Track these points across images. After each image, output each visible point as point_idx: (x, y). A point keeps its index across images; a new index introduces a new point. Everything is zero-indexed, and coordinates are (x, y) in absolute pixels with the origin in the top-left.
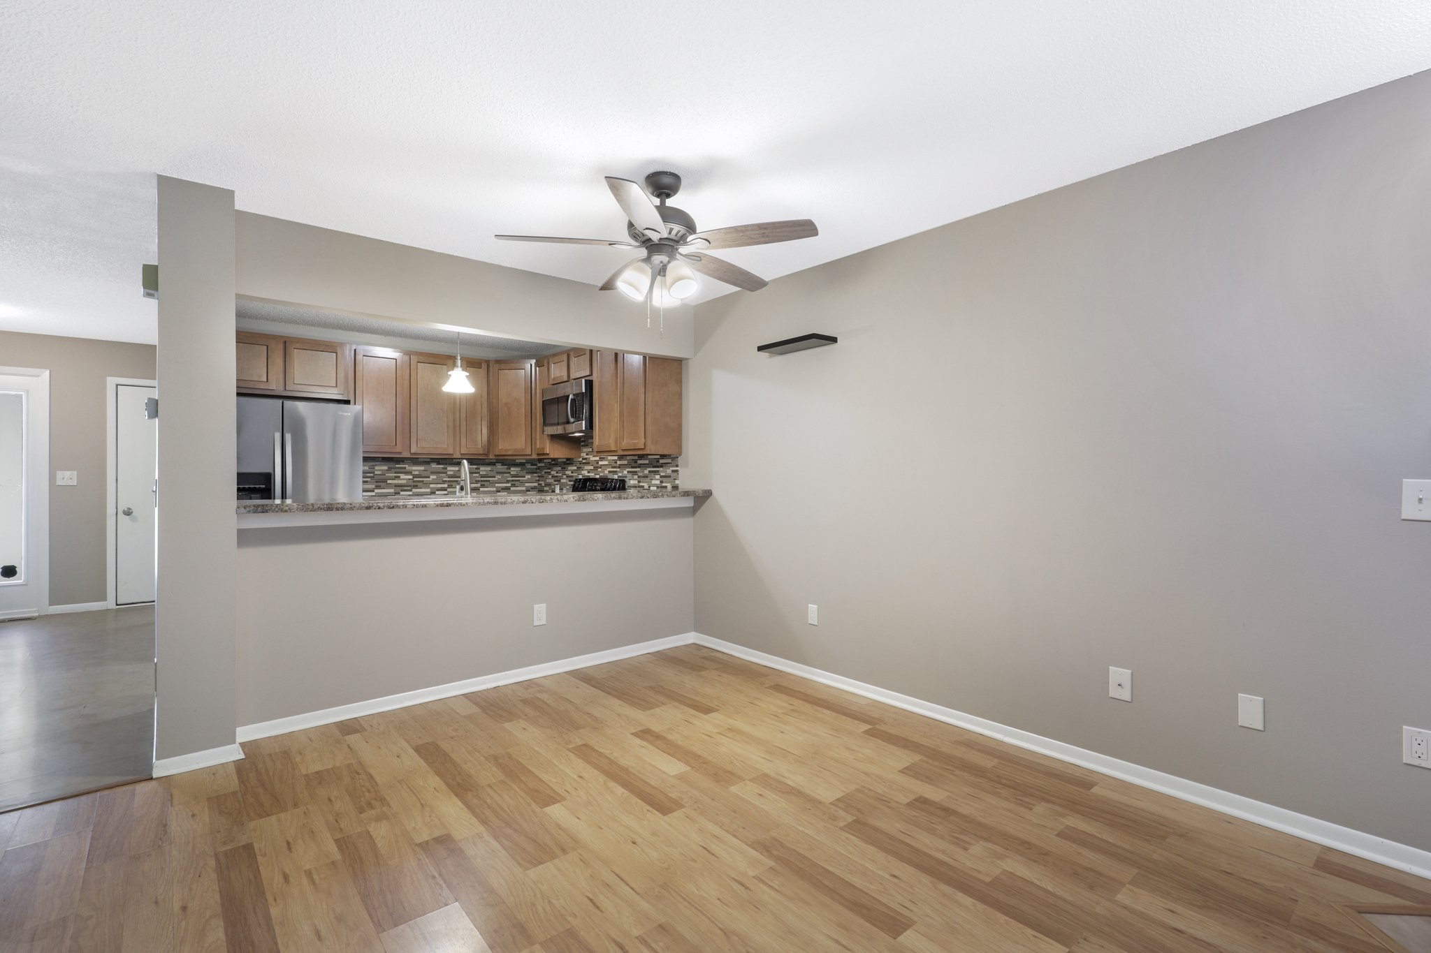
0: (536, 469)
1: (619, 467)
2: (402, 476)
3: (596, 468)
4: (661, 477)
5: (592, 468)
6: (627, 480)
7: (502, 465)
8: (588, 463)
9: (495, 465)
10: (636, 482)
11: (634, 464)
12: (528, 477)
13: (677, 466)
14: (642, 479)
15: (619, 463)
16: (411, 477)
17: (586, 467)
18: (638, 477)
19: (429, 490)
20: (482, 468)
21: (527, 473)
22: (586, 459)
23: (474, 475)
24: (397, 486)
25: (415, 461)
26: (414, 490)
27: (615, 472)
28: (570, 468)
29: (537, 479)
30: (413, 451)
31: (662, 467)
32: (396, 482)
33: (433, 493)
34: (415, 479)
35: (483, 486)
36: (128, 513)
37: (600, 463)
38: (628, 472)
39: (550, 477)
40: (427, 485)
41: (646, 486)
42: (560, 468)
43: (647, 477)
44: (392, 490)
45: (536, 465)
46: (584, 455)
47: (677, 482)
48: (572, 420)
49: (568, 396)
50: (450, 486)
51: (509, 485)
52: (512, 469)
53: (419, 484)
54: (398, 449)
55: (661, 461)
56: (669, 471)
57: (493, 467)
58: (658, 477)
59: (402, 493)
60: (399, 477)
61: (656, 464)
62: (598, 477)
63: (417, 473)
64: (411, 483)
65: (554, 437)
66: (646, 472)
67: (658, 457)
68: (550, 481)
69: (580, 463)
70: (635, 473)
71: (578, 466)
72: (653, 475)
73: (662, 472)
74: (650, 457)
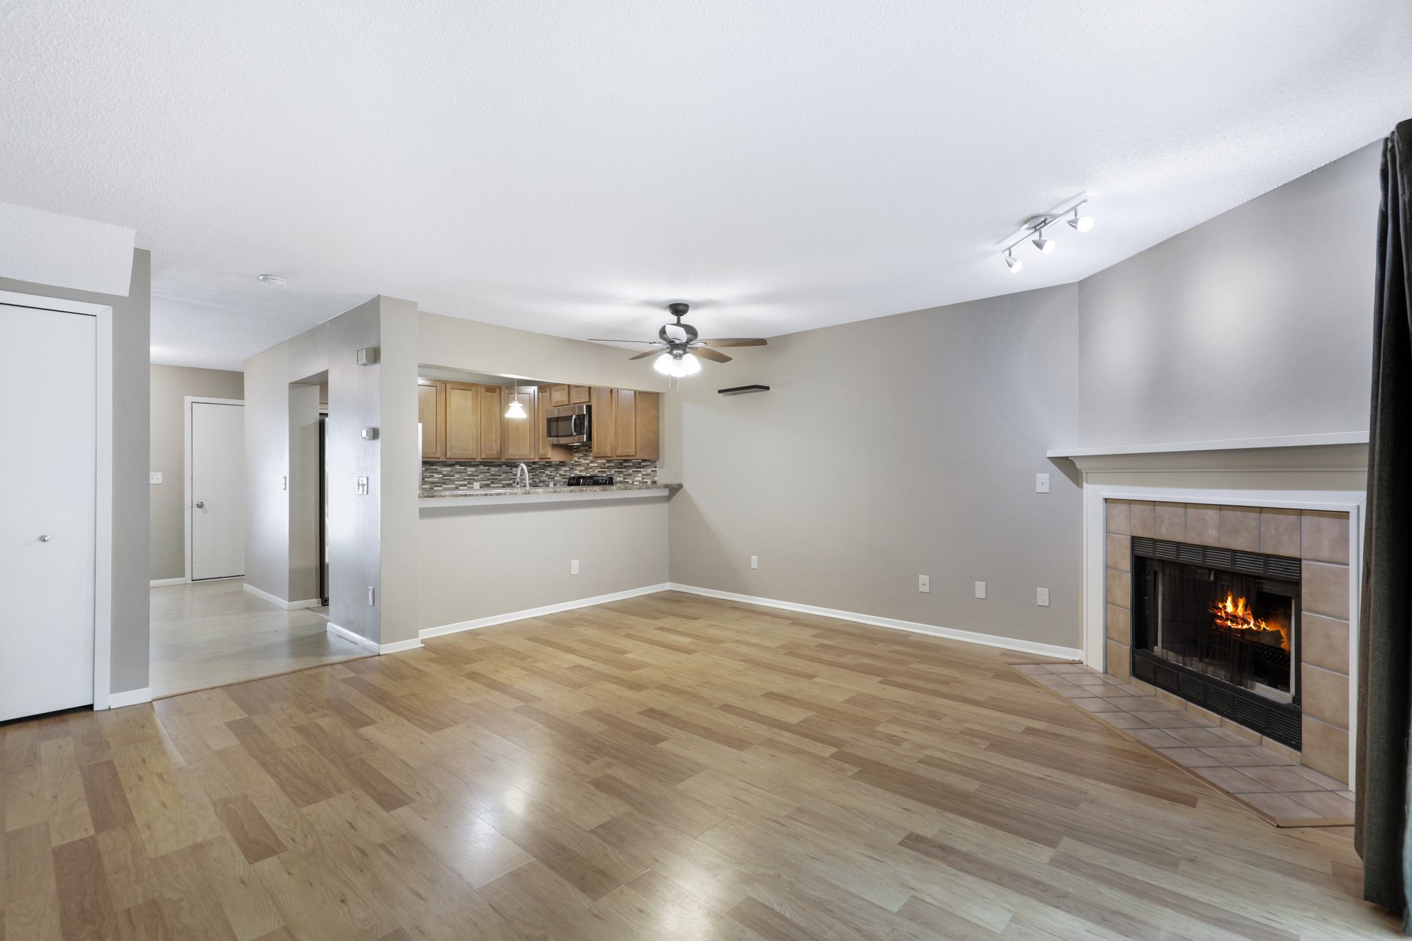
1: (607, 468)
2: (435, 475)
3: (587, 469)
4: (643, 475)
5: (583, 468)
6: (614, 477)
8: (580, 465)
9: (501, 466)
10: (622, 479)
11: (620, 466)
13: (656, 467)
14: (626, 477)
15: (607, 465)
16: (441, 476)
17: (578, 468)
18: (624, 475)
19: (454, 486)
20: (492, 469)
22: (578, 462)
23: (487, 474)
24: (431, 483)
25: (445, 464)
26: (443, 486)
27: (604, 472)
28: (563, 469)
30: (448, 457)
31: (643, 468)
32: (431, 480)
33: (457, 488)
34: (445, 478)
35: (492, 483)
36: (201, 506)
37: (591, 465)
38: (615, 471)
39: (544, 475)
40: (452, 482)
41: (630, 481)
42: (553, 469)
43: (631, 475)
44: (428, 486)
46: (576, 459)
47: (655, 478)
48: (575, 434)
49: (572, 416)
50: (469, 483)
52: (513, 469)
53: (447, 481)
54: (438, 455)
55: (643, 464)
56: (649, 471)
57: (500, 468)
58: (640, 475)
59: (435, 488)
60: (433, 476)
61: (638, 466)
62: (588, 475)
63: (445, 473)
64: (442, 481)
65: (554, 446)
66: (631, 471)
67: (640, 461)
68: (544, 478)
69: (573, 465)
70: (621, 472)
71: (571, 467)
72: (636, 474)
73: (644, 471)
74: (633, 461)
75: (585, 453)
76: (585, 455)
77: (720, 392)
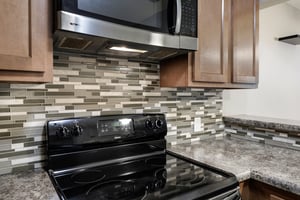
1: (147, 100)
5: (82, 101)
6: (163, 113)
8: (70, 94)
10: (175, 115)
11: (170, 96)
13: (221, 98)
14: (181, 112)
15: (145, 94)
18: (177, 110)
22: (62, 86)
27: (140, 106)
38: (162, 105)
41: (188, 118)
43: (189, 109)
46: (56, 81)
47: (221, 111)
55: (205, 94)
56: (214, 103)
58: (202, 108)
61: (199, 96)
66: (189, 104)
67: (203, 90)
69: (39, 92)
70: (174, 105)
71: (31, 97)
72: (195, 107)
73: (207, 104)
75: (85, 69)
76: (82, 75)
77: (280, 39)
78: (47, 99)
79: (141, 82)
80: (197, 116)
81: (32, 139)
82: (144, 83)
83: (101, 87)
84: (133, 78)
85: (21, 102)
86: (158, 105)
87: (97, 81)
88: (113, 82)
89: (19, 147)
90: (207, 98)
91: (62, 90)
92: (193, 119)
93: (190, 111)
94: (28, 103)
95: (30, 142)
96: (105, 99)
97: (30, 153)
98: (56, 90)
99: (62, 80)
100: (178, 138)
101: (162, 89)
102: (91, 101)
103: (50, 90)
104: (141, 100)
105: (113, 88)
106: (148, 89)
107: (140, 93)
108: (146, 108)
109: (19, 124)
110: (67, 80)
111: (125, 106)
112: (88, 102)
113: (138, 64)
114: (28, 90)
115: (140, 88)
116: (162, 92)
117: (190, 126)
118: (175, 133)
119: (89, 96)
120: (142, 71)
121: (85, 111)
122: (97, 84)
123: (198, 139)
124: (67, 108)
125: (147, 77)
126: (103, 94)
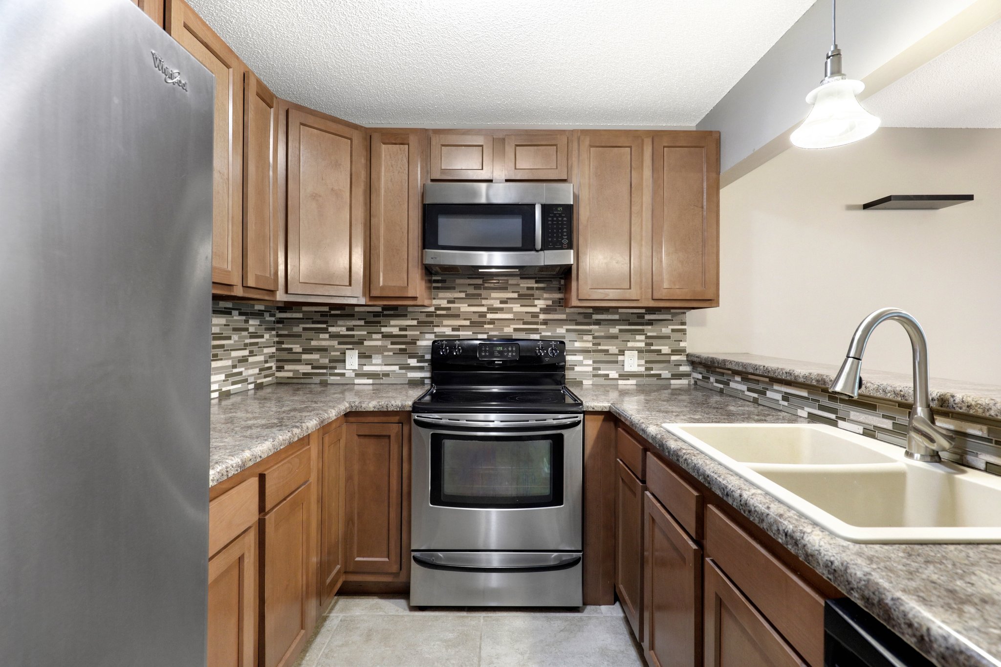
0: (274, 322)
1: (545, 323)
5: (467, 323)
6: (566, 341)
7: (240, 314)
8: (457, 316)
9: (230, 313)
10: (590, 345)
11: (580, 319)
12: (267, 336)
13: (683, 324)
14: (600, 340)
15: (542, 317)
17: (446, 322)
18: (594, 338)
21: (266, 329)
22: (449, 309)
27: (536, 331)
28: (393, 322)
29: (276, 339)
38: (568, 330)
41: (613, 349)
43: (615, 337)
45: (274, 315)
46: (444, 303)
47: (682, 344)
51: (246, 353)
52: (251, 322)
55: (647, 317)
56: (666, 330)
57: (229, 317)
58: (641, 337)
66: (615, 330)
67: (643, 311)
68: (324, 343)
69: (429, 314)
70: (588, 332)
71: (423, 318)
72: (628, 336)
73: (651, 331)
74: (620, 311)
75: (471, 291)
76: (469, 296)
77: (866, 206)
78: (435, 320)
79: (536, 302)
80: (632, 349)
81: (423, 356)
82: (541, 304)
83: (488, 309)
84: (526, 297)
85: (415, 323)
86: (561, 331)
87: (484, 302)
88: (501, 302)
89: (413, 362)
90: (650, 323)
91: (450, 312)
92: (622, 352)
93: (616, 341)
94: (421, 324)
95: (421, 359)
96: (492, 322)
97: (421, 369)
98: (444, 312)
99: (449, 302)
100: (594, 376)
101: (568, 310)
102: (478, 323)
103: (438, 312)
104: (536, 323)
105: (501, 310)
106: (546, 310)
107: (535, 315)
108: (543, 334)
109: (413, 342)
110: (453, 302)
111: (515, 330)
112: (474, 324)
113: (534, 281)
114: (421, 312)
115: (537, 310)
116: (568, 314)
117: (617, 362)
118: (590, 369)
119: (476, 318)
120: (537, 288)
121: (471, 333)
122: (483, 305)
123: (633, 382)
124: (453, 330)
125: (545, 296)
126: (489, 316)
